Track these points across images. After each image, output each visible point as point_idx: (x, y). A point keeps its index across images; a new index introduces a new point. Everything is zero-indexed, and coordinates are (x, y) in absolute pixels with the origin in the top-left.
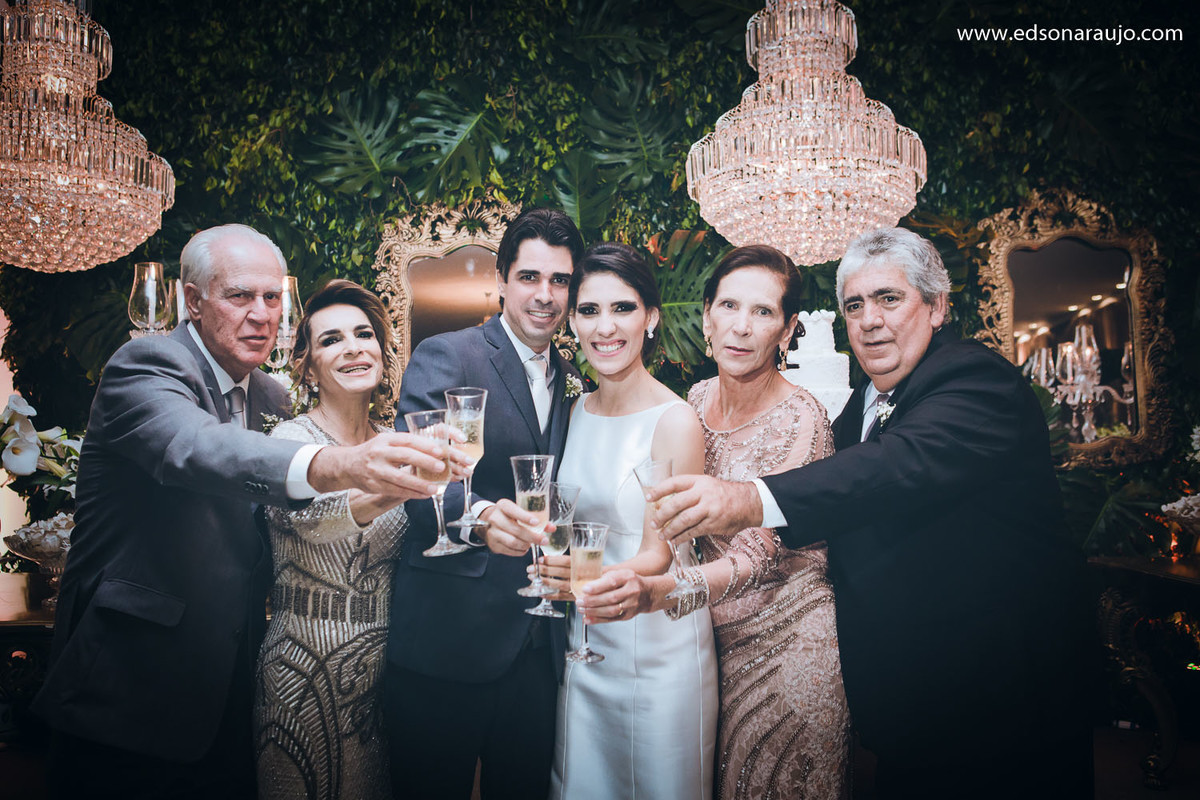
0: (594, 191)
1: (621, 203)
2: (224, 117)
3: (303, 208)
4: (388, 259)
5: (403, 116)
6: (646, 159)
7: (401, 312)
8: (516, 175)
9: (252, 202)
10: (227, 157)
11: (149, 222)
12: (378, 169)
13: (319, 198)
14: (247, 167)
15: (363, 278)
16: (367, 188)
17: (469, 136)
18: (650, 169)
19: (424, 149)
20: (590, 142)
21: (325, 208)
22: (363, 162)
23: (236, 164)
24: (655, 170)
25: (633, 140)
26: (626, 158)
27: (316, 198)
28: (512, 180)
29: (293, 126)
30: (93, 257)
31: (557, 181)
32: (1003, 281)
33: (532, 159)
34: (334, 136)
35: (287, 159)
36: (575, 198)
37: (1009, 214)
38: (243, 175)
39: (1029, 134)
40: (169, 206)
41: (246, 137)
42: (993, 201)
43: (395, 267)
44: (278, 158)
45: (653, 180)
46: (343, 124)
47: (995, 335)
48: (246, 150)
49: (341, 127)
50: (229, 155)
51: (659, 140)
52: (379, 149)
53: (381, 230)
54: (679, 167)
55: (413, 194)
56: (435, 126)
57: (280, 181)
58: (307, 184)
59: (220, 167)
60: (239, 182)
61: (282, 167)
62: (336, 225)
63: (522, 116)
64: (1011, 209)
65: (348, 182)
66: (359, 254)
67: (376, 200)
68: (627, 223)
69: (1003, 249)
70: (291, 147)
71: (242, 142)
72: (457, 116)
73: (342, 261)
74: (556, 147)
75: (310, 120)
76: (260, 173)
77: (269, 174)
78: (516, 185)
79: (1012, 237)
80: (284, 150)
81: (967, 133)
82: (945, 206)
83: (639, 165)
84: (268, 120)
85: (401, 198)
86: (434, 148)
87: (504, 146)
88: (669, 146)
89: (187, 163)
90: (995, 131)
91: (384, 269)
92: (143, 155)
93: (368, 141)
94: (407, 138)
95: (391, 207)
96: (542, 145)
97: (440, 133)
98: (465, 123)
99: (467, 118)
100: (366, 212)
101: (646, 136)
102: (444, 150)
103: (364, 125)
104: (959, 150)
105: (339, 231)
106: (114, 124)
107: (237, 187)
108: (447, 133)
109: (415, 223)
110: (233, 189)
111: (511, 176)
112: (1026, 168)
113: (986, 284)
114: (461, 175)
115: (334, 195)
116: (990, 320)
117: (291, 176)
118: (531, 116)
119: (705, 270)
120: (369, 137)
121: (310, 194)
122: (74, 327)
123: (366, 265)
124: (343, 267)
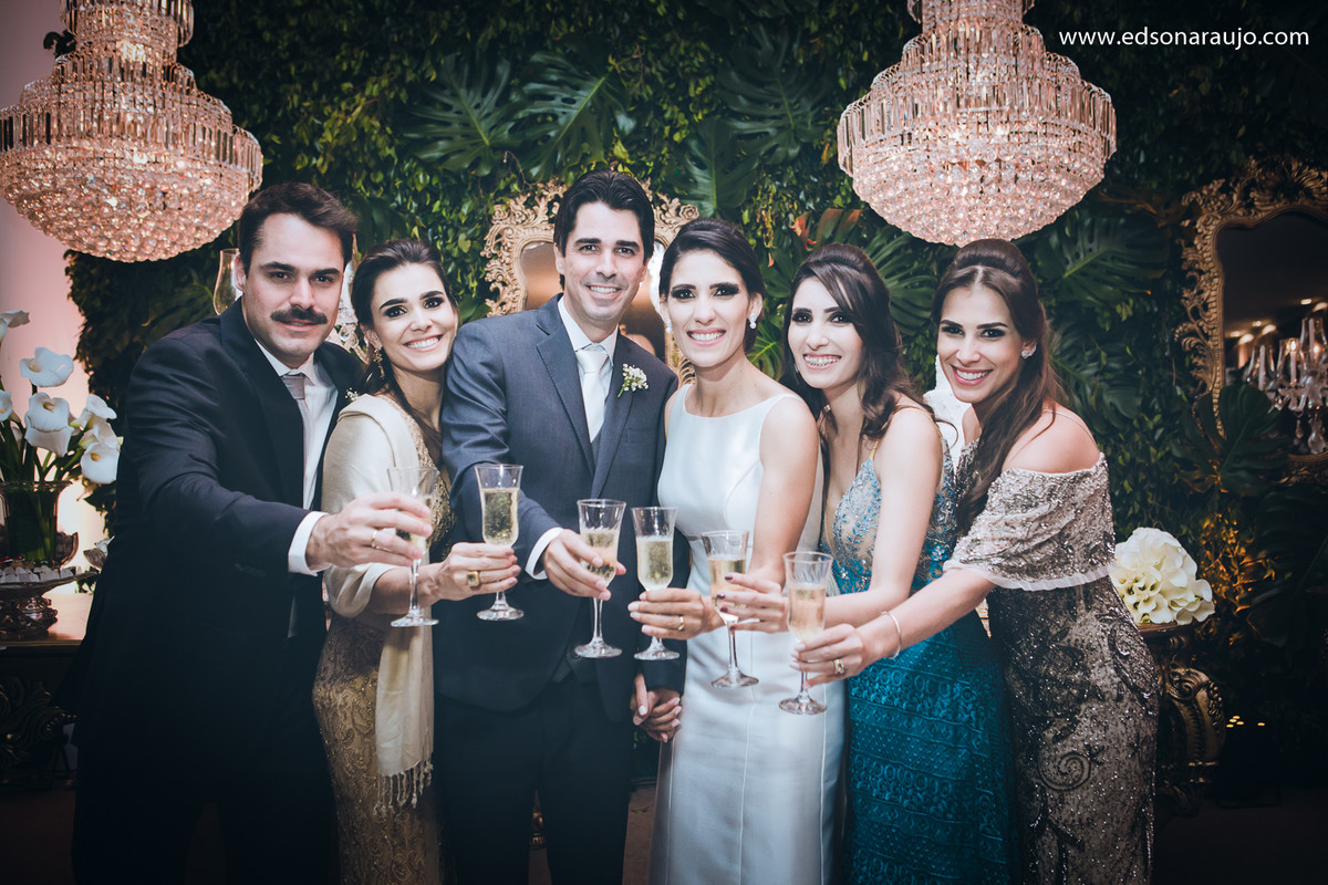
0: (733, 166)
1: (764, 178)
2: (315, 86)
3: (404, 187)
4: (499, 244)
5: (515, 82)
6: (793, 127)
7: (514, 305)
8: (643, 147)
9: (347, 182)
10: (318, 132)
11: (233, 204)
12: (487, 142)
13: (421, 177)
14: (342, 142)
15: (471, 267)
16: (475, 165)
17: (589, 104)
18: (797, 140)
19: (539, 120)
20: (728, 109)
21: (428, 188)
22: (470, 135)
23: (330, 139)
24: (803, 140)
25: (777, 106)
26: (771, 127)
27: (418, 176)
28: (639, 154)
29: (392, 95)
30: (174, 243)
31: (690, 154)
32: (1211, 265)
33: (662, 130)
34: (438, 106)
35: (386, 132)
36: (711, 174)
37: (1219, 186)
38: (338, 152)
39: (1245, 90)
41: (340, 109)
42: (1201, 171)
43: (507, 254)
44: (375, 132)
45: (800, 153)
46: (447, 92)
47: (1201, 328)
48: (340, 122)
49: (446, 97)
50: (321, 130)
51: (807, 105)
52: (488, 120)
53: (490, 212)
54: (830, 136)
55: (526, 171)
56: (551, 93)
57: (378, 158)
58: (408, 161)
59: (312, 142)
60: (333, 159)
61: (380, 141)
62: (440, 206)
63: (650, 80)
64: (1223, 181)
65: (453, 158)
66: (466, 239)
67: (484, 178)
68: (771, 201)
69: (1212, 228)
70: (389, 119)
71: (335, 114)
72: (576, 82)
73: (448, 248)
74: (688, 115)
75: (412, 89)
76: (355, 149)
77: (366, 150)
78: (643, 159)
79: (1223, 213)
80: (381, 123)
81: (1171, 91)
82: (1143, 177)
83: (783, 135)
84: (363, 89)
85: (513, 176)
86: (550, 119)
87: (630, 115)
88: (819, 112)
89: (275, 139)
90: (1204, 88)
91: (495, 256)
92: (227, 128)
93: (476, 111)
94: (520, 107)
95: (502, 185)
96: (673, 113)
97: (558, 101)
98: (584, 89)
99: (589, 83)
100: (474, 191)
101: (793, 101)
102: (562, 121)
103: (471, 93)
104: (1161, 112)
105: (444, 213)
106: (196, 94)
107: (330, 164)
108: (564, 100)
109: (530, 204)
110: (326, 167)
111: (638, 149)
112: (1241, 132)
113: (1191, 269)
114: (581, 148)
115: (438, 174)
116: (1195, 310)
117: (390, 152)
118: (661, 80)
120: (477, 106)
121: (411, 172)
122: (153, 324)
123: (474, 252)
124: (448, 254)
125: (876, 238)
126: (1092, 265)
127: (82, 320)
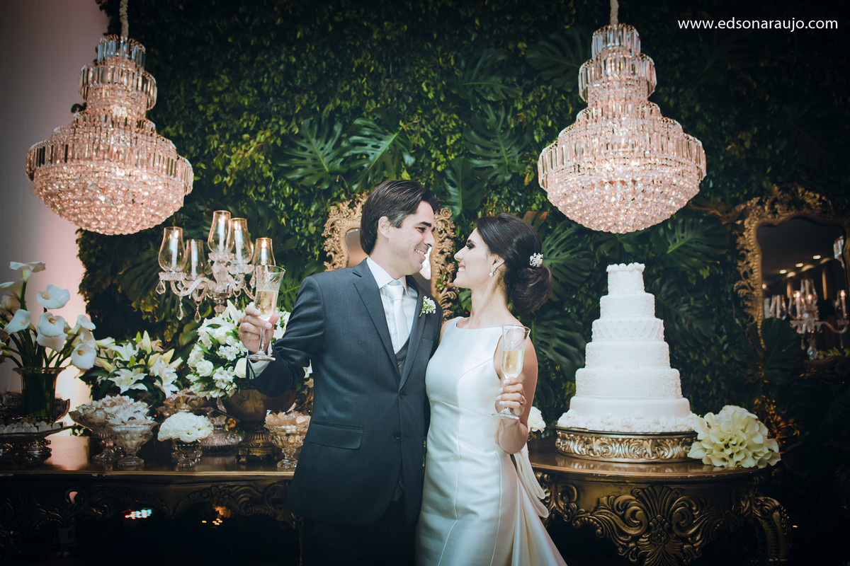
0: (472, 186)
1: (490, 193)
2: (227, 136)
3: (277, 195)
4: (333, 229)
5: (345, 135)
6: (507, 164)
7: (341, 265)
8: (419, 174)
9: (244, 191)
10: (228, 162)
11: (175, 202)
12: (327, 170)
13: (288, 189)
14: (241, 168)
15: (316, 243)
16: (319, 183)
17: (388, 149)
18: (510, 171)
19: (358, 157)
20: (469, 153)
21: (292, 196)
22: (317, 165)
23: (234, 166)
24: (513, 171)
25: (498, 151)
26: (494, 163)
27: (285, 189)
28: (417, 178)
29: (272, 142)
30: (138, 224)
31: (447, 179)
32: (754, 247)
33: (430, 164)
34: (299, 148)
35: (268, 163)
36: (459, 190)
37: (757, 201)
38: (239, 173)
39: (770, 147)
40: (189, 192)
41: (241, 149)
42: (746, 192)
43: (337, 235)
44: (262, 162)
45: (511, 179)
46: (305, 140)
47: (749, 284)
48: (241, 156)
49: (303, 143)
50: (230, 161)
51: (515, 151)
52: (328, 157)
53: (328, 210)
54: (530, 169)
55: (350, 187)
56: (365, 142)
57: (263, 177)
58: (280, 180)
59: (224, 168)
60: (236, 178)
61: (264, 168)
62: (299, 206)
63: (424, 135)
64: (758, 198)
65: (307, 178)
66: (313, 226)
67: (325, 190)
68: (494, 206)
69: (753, 225)
70: (270, 156)
71: (238, 152)
72: (380, 136)
73: (302, 231)
74: (446, 156)
75: (284, 138)
76: (249, 172)
77: (255, 172)
78: (419, 181)
79: (760, 217)
80: (265, 157)
81: (727, 146)
82: (713, 195)
83: (502, 168)
84: (255, 138)
85: (342, 189)
86: (364, 157)
87: (412, 155)
88: (523, 156)
89: (203, 166)
90: (747, 144)
91: (330, 236)
92: (174, 155)
93: (321, 152)
94: (347, 150)
95: (335, 195)
96: (437, 154)
97: (369, 147)
98: (385, 140)
99: (387, 137)
100: (318, 198)
101: (507, 149)
102: (371, 158)
103: (319, 142)
104: (722, 158)
105: (300, 211)
106: (156, 137)
107: (234, 181)
108: (373, 146)
109: (351, 206)
110: (231, 183)
111: (416, 175)
112: (769, 170)
113: (742, 249)
114: (383, 174)
115: (298, 187)
116: (745, 274)
117: (271, 174)
118: (430, 135)
119: (547, 238)
120: (322, 149)
121: (282, 186)
122: (125, 273)
123: (318, 233)
124: (302, 235)
125: (557, 229)
126: (684, 246)
127: (84, 270)
